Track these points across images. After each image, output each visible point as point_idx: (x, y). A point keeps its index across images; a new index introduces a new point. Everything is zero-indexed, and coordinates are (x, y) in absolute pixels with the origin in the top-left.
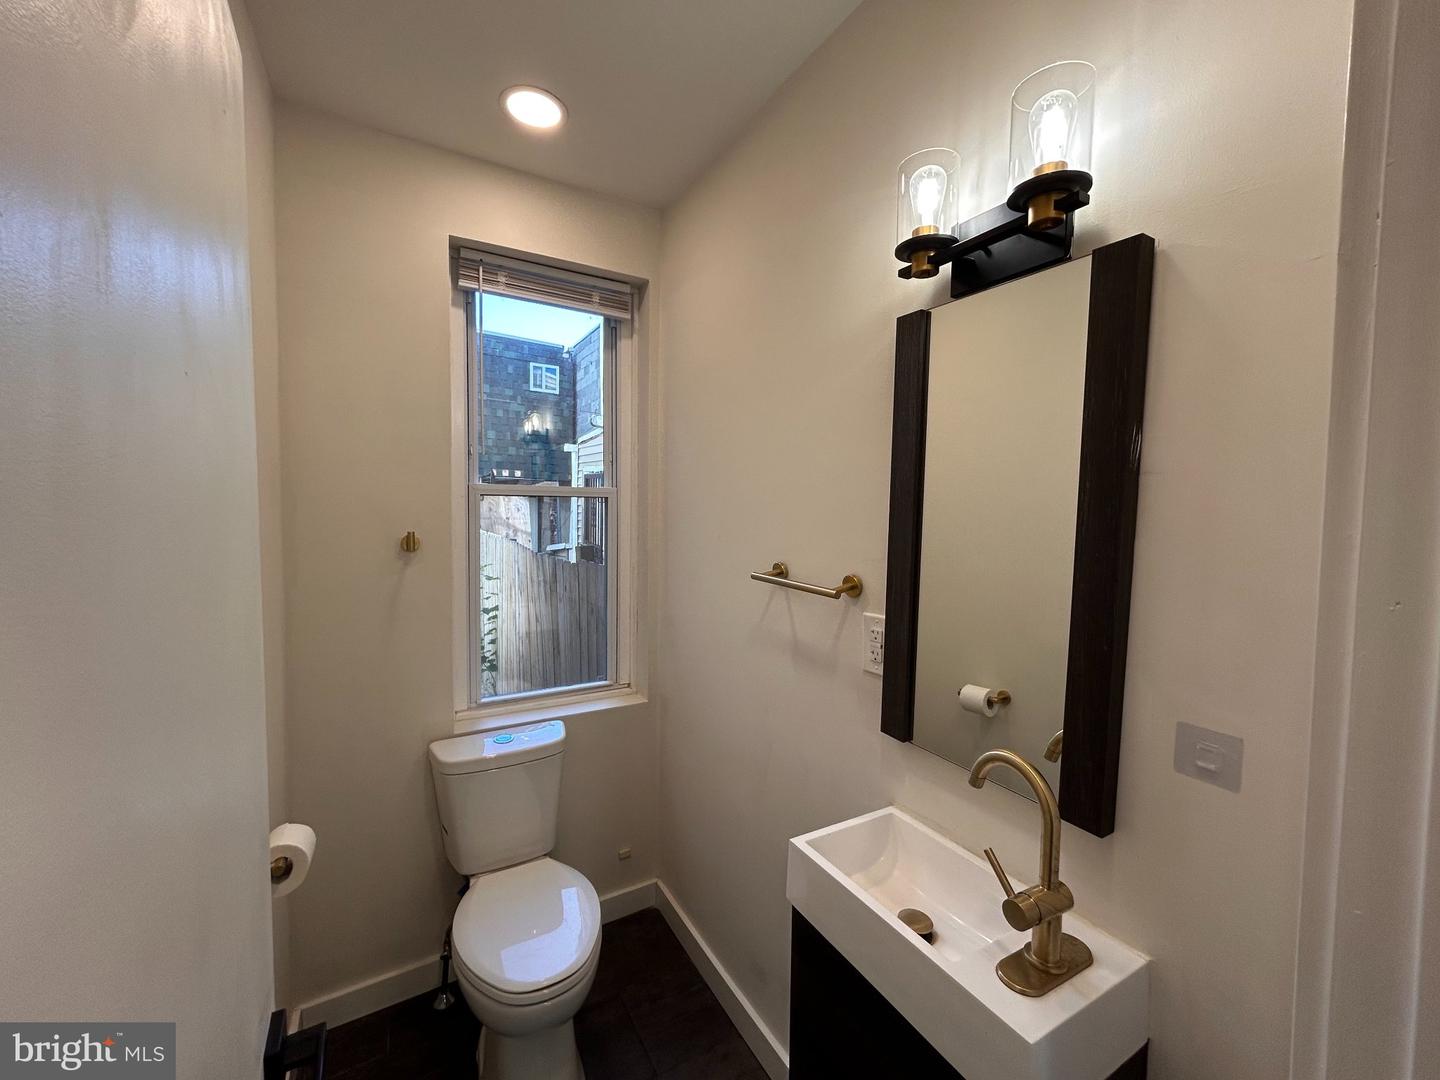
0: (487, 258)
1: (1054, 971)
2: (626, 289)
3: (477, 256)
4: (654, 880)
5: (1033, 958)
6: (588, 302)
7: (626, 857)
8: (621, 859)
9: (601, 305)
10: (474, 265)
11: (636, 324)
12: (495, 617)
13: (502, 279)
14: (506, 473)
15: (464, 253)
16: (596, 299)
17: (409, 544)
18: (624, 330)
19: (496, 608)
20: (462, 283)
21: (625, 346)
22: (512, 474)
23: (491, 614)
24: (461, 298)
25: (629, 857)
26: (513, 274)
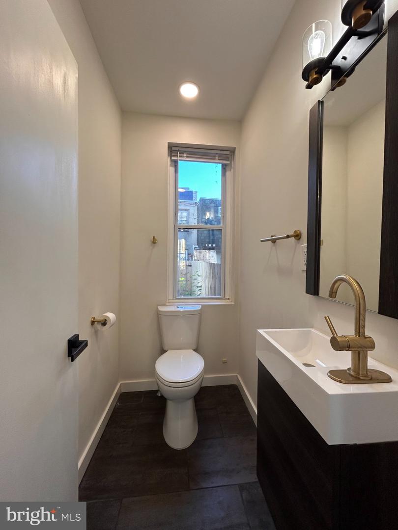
0: (180, 149)
1: (361, 378)
2: (228, 153)
3: (177, 149)
4: (236, 374)
5: (352, 373)
6: (215, 159)
7: (225, 363)
8: (223, 363)
9: (219, 159)
10: (176, 151)
11: (232, 166)
12: (201, 289)
13: (185, 155)
14: (210, 245)
15: (173, 149)
16: (217, 158)
17: (154, 242)
18: (228, 168)
19: (201, 287)
20: (173, 158)
21: (228, 174)
22: (212, 246)
23: (199, 288)
24: (173, 163)
25: (226, 362)
26: (189, 153)
